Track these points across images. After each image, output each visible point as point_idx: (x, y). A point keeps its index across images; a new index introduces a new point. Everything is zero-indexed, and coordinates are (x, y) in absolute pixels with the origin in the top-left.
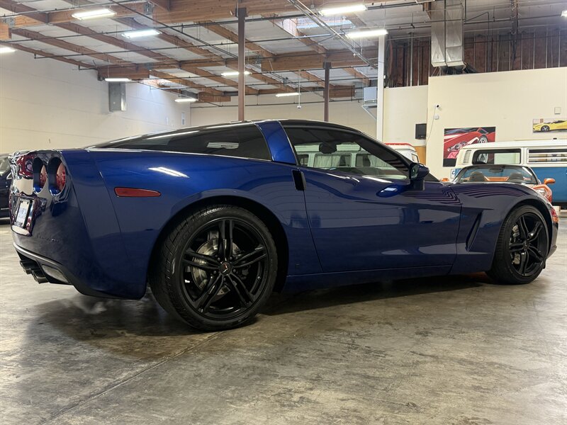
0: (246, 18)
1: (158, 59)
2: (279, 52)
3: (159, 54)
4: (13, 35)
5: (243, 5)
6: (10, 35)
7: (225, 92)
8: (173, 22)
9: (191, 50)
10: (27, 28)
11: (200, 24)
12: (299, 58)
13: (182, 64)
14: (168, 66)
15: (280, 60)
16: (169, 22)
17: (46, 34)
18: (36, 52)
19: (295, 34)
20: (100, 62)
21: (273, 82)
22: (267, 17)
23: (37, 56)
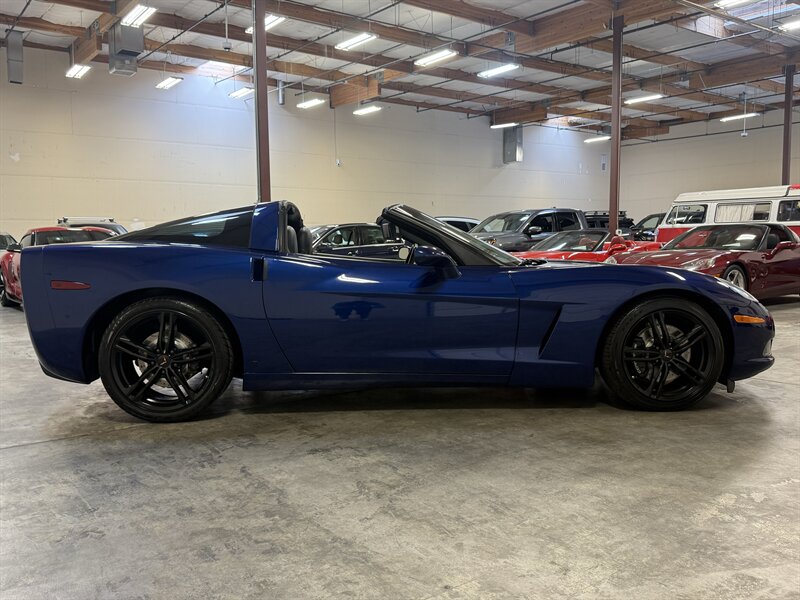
0: (625, 30)
1: (551, 93)
2: (713, 61)
3: (553, 87)
4: (382, 90)
5: (620, 12)
6: (380, 91)
7: (662, 122)
8: (536, 50)
9: (587, 77)
10: (399, 80)
11: (579, 44)
12: (746, 64)
13: (584, 95)
14: (569, 100)
15: (716, 70)
16: (531, 51)
17: (421, 84)
18: (417, 105)
19: (719, 35)
20: (488, 107)
21: (726, 100)
22: (665, 19)
23: (420, 109)
